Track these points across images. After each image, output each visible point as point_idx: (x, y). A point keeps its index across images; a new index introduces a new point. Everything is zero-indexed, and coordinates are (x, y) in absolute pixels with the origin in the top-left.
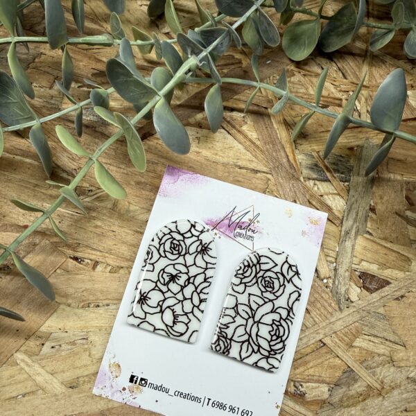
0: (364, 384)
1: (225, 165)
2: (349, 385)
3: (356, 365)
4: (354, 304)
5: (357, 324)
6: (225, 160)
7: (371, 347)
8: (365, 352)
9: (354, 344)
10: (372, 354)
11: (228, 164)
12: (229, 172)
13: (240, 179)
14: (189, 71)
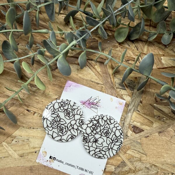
0: (128, 168)
1: (87, 80)
2: (123, 167)
3: (126, 160)
4: (128, 137)
5: (129, 145)
6: (87, 78)
7: (133, 154)
8: (131, 156)
9: (127, 152)
10: (133, 157)
11: (88, 80)
12: (88, 83)
13: (92, 86)
14: (73, 45)
